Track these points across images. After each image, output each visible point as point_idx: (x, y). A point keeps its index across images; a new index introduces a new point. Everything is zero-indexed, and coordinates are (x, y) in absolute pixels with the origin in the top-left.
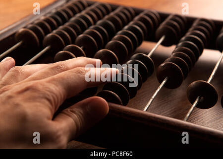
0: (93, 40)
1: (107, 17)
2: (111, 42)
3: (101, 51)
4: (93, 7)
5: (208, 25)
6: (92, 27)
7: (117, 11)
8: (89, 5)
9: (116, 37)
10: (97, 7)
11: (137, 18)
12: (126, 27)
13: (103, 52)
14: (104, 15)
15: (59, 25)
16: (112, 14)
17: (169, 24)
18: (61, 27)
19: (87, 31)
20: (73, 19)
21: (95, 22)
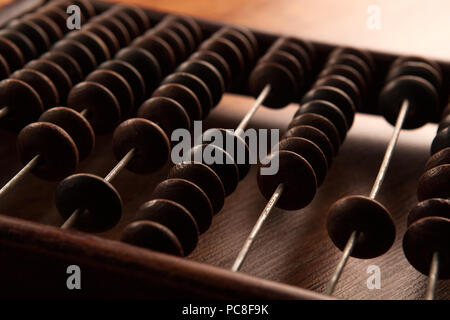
0: (111, 94)
1: (139, 40)
2: (151, 100)
3: (130, 121)
4: (106, 16)
5: (360, 62)
6: (107, 64)
7: (162, 26)
8: (99, 11)
9: (162, 88)
10: (117, 17)
11: (206, 44)
12: (185, 65)
13: (134, 124)
14: (133, 37)
15: (29, 57)
16: (150, 33)
17: (277, 59)
18: (33, 63)
19: (96, 73)
20: (61, 44)
21: (113, 52)
